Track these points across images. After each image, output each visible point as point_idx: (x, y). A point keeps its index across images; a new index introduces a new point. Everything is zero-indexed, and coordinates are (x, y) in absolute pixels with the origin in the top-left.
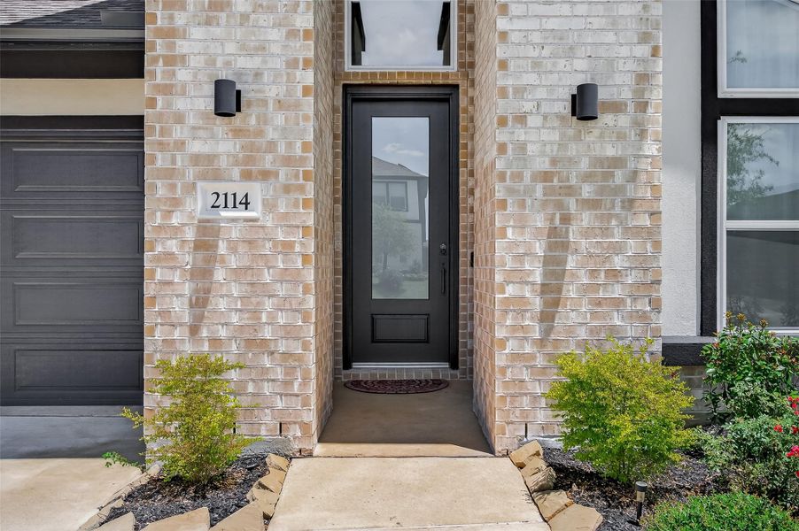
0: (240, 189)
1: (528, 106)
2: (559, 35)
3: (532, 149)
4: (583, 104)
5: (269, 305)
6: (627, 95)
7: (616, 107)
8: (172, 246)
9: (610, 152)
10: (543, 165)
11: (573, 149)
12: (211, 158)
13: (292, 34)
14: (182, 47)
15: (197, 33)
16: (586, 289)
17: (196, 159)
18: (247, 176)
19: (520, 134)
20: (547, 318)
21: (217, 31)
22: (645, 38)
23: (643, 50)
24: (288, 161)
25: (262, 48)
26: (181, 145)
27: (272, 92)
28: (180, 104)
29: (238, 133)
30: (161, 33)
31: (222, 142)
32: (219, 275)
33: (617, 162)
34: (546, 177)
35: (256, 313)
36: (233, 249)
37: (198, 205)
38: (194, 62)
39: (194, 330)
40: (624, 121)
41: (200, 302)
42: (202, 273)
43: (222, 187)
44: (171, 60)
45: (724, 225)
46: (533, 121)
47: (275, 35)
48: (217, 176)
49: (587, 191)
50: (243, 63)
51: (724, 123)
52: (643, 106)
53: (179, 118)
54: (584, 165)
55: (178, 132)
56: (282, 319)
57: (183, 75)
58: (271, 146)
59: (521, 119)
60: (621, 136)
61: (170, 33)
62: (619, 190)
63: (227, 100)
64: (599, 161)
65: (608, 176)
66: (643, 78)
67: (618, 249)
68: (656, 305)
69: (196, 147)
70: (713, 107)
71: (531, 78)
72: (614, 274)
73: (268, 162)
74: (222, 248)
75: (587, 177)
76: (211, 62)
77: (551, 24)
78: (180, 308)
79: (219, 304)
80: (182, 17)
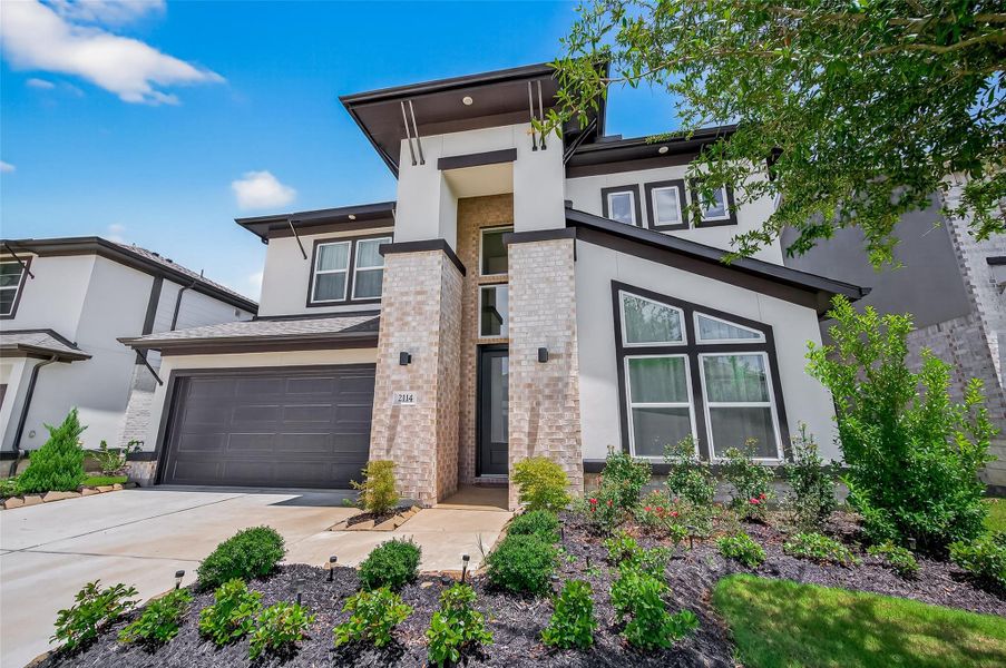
0: (409, 393)
1: (522, 357)
2: (534, 328)
3: (523, 374)
4: (543, 356)
5: (417, 441)
6: (562, 351)
7: (558, 356)
8: (383, 417)
9: (556, 375)
10: (528, 380)
11: (541, 374)
12: (399, 381)
13: (431, 333)
14: (392, 340)
15: (396, 334)
16: (548, 434)
17: (393, 382)
18: (412, 388)
19: (519, 369)
20: (531, 447)
21: (403, 333)
22: (569, 328)
23: (568, 333)
24: (427, 382)
25: (420, 339)
26: (388, 377)
27: (423, 355)
28: (390, 361)
29: (409, 371)
30: (383, 335)
31: (402, 374)
32: (399, 428)
33: (559, 379)
34: (530, 386)
35: (412, 446)
36: (405, 417)
37: (392, 401)
38: (394, 345)
39: (388, 451)
40: (561, 361)
41: (391, 439)
42: (392, 428)
43: (403, 393)
44: (387, 344)
45: (631, 405)
46: (523, 363)
47: (425, 333)
48: (401, 388)
49: (547, 392)
50: (413, 345)
51: (627, 359)
52: (569, 355)
53: (389, 367)
54: (545, 381)
55: (388, 372)
56: (422, 447)
57: (391, 350)
58: (421, 376)
60: (561, 369)
61: (387, 335)
62: (560, 391)
63: (406, 359)
64: (552, 379)
65: (555, 385)
66: (569, 344)
67: (561, 416)
68: (579, 442)
69: (394, 377)
70: (621, 352)
71: (523, 346)
72: (559, 428)
73: (420, 382)
74: (401, 417)
75: (547, 385)
76: (401, 345)
77: (529, 324)
78: (384, 443)
79: (398, 440)
80: (392, 329)
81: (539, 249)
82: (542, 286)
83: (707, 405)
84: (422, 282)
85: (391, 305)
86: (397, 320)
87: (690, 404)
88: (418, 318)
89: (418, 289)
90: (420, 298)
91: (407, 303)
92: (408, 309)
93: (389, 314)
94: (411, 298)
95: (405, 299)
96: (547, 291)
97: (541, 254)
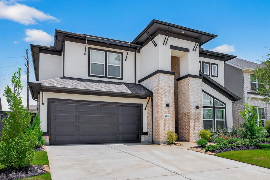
0: (168, 115)
2: (194, 100)
3: (193, 111)
8: (162, 121)
9: (199, 112)
10: (193, 113)
11: (196, 112)
14: (163, 99)
16: (197, 125)
17: (164, 111)
18: (169, 113)
19: (192, 110)
20: (194, 128)
21: (166, 98)
23: (201, 102)
24: (172, 112)
26: (163, 110)
28: (163, 105)
29: (168, 109)
30: (160, 98)
31: (166, 109)
33: (199, 113)
34: (194, 114)
35: (170, 128)
38: (164, 101)
39: (164, 130)
41: (165, 127)
42: (165, 124)
43: (166, 115)
44: (162, 101)
46: (193, 109)
47: (171, 99)
48: (166, 113)
49: (197, 116)
50: (168, 101)
52: (201, 108)
53: (163, 107)
55: (162, 109)
57: (163, 102)
58: (171, 110)
59: (192, 108)
64: (198, 113)
65: (199, 114)
66: (201, 105)
67: (199, 122)
69: (164, 110)
71: (192, 105)
72: (199, 124)
73: (170, 112)
74: (167, 121)
77: (194, 99)
78: (163, 127)
79: (166, 127)
80: (163, 96)
81: (195, 80)
82: (196, 90)
83: (216, 120)
84: (169, 84)
85: (162, 89)
86: (164, 94)
87: (213, 120)
88: (169, 94)
89: (168, 85)
90: (169, 88)
91: (166, 89)
92: (166, 91)
93: (162, 92)
94: (167, 88)
95: (165, 88)
96: (197, 91)
97: (196, 81)
